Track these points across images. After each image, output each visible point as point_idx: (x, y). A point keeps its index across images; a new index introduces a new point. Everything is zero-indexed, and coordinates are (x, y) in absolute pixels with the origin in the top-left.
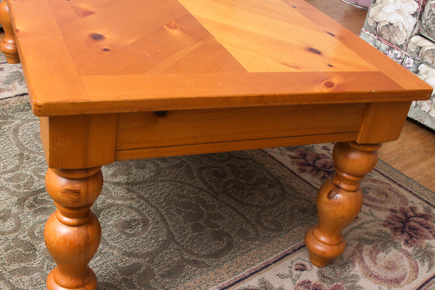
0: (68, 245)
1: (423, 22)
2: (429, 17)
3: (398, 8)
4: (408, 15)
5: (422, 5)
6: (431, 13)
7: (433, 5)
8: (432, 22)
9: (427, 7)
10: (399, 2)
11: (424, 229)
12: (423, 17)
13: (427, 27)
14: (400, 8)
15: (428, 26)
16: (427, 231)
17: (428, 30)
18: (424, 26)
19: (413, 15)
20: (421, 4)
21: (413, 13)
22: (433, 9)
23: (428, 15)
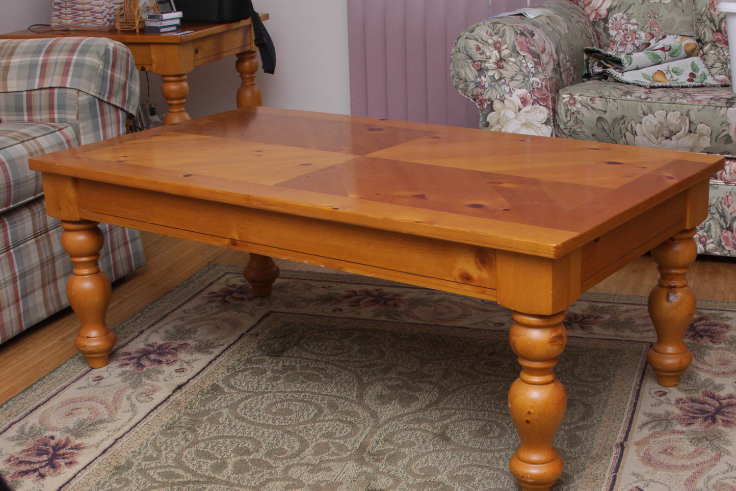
0: (556, 402)
1: (562, 126)
2: (569, 118)
3: (524, 122)
4: (539, 125)
5: (552, 109)
6: (569, 113)
7: (568, 103)
8: (575, 122)
9: (561, 108)
10: (523, 114)
11: (715, 327)
12: (560, 121)
13: (569, 131)
14: (527, 120)
15: (571, 129)
16: (718, 327)
17: (572, 134)
18: (566, 131)
19: (545, 123)
20: (551, 107)
21: (544, 121)
22: (570, 108)
23: (566, 117)
